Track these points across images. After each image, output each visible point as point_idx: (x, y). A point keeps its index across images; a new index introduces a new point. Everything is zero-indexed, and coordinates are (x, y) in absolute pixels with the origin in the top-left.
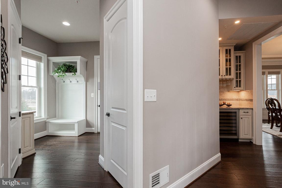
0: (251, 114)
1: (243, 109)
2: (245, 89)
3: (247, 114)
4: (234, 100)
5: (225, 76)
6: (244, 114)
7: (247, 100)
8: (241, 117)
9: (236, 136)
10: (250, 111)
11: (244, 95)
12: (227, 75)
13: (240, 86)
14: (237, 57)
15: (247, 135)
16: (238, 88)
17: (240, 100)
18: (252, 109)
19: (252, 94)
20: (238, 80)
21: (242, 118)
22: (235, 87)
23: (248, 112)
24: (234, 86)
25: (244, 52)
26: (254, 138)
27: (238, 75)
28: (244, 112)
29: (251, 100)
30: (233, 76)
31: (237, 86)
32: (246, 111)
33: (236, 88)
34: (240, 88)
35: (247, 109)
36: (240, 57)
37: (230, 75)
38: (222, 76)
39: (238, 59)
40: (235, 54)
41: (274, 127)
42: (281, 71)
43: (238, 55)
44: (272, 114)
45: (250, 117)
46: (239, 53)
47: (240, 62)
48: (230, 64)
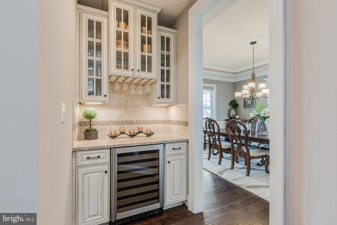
0: (185, 151)
1: (171, 142)
2: (177, 102)
3: (178, 152)
4: (160, 122)
5: (139, 71)
6: (174, 152)
7: (179, 123)
8: (168, 160)
9: (159, 201)
10: (183, 145)
11: (174, 113)
12: (143, 69)
13: (168, 97)
14: (162, 38)
16: (165, 100)
17: (169, 122)
18: (188, 142)
19: (187, 111)
20: (165, 83)
21: (169, 162)
22: (159, 98)
23: (180, 148)
24: (158, 96)
25: (176, 33)
26: (189, 198)
27: (165, 75)
28: (173, 149)
29: (186, 124)
30: (155, 74)
31: (162, 96)
32: (176, 146)
33: (162, 100)
34: (168, 100)
35: (179, 141)
36: (168, 39)
37: (150, 70)
38: (133, 70)
39: (165, 43)
40: (160, 32)
41: (212, 156)
42: (215, 86)
43: (166, 35)
44: (210, 139)
45: (184, 157)
46: (167, 32)
47: (168, 50)
48: (149, 50)
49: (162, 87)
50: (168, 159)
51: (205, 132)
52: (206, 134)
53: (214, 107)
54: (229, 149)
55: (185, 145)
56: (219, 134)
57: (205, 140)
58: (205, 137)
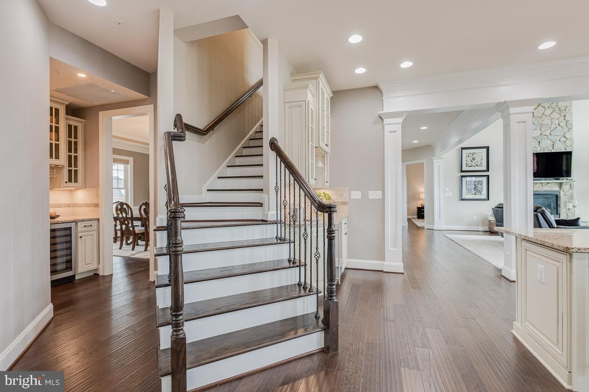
0: (96, 228)
1: (83, 220)
2: (85, 186)
3: (89, 228)
4: (63, 206)
6: (85, 229)
7: (88, 205)
9: (72, 270)
10: (95, 223)
11: (81, 196)
12: (51, 157)
13: (76, 181)
14: (70, 126)
15: (90, 264)
16: (73, 184)
17: (74, 205)
18: (98, 220)
19: (98, 195)
20: (73, 168)
21: (81, 237)
22: (66, 182)
23: (91, 226)
25: (83, 122)
26: (101, 267)
27: (72, 161)
28: (85, 226)
29: (97, 205)
30: (63, 160)
31: (70, 181)
32: (88, 223)
33: (69, 184)
34: (76, 184)
35: (90, 220)
36: (76, 127)
37: (57, 157)
39: (72, 131)
40: (68, 121)
41: (124, 245)
42: (131, 159)
43: (73, 123)
44: (121, 227)
45: (95, 233)
46: (74, 121)
47: (76, 137)
48: (56, 138)
49: (70, 171)
50: (80, 235)
51: (116, 219)
52: (118, 222)
53: (129, 187)
54: (143, 234)
55: (96, 223)
56: (133, 219)
57: (116, 230)
58: (116, 226)
